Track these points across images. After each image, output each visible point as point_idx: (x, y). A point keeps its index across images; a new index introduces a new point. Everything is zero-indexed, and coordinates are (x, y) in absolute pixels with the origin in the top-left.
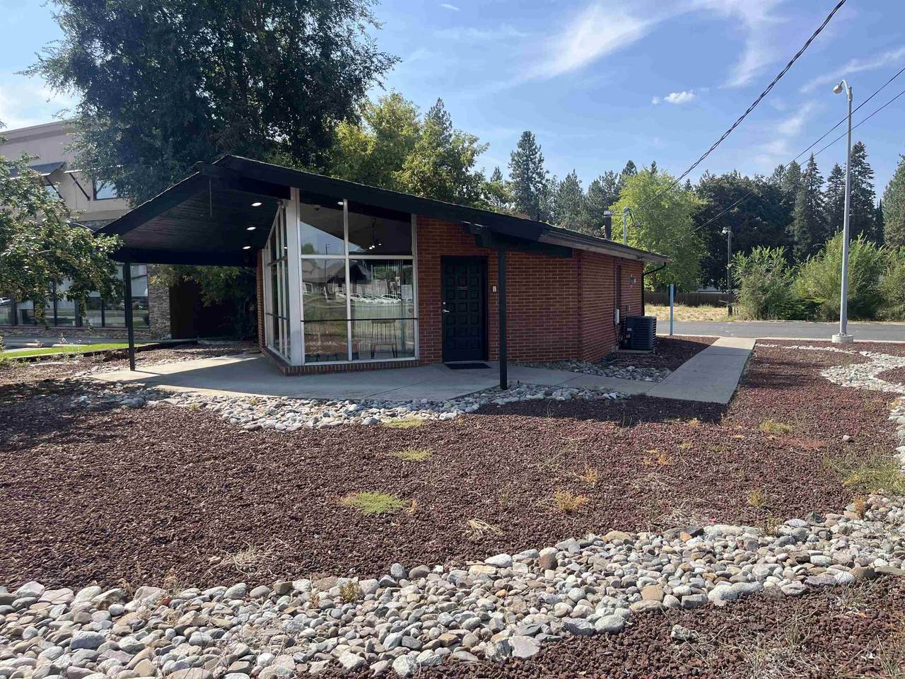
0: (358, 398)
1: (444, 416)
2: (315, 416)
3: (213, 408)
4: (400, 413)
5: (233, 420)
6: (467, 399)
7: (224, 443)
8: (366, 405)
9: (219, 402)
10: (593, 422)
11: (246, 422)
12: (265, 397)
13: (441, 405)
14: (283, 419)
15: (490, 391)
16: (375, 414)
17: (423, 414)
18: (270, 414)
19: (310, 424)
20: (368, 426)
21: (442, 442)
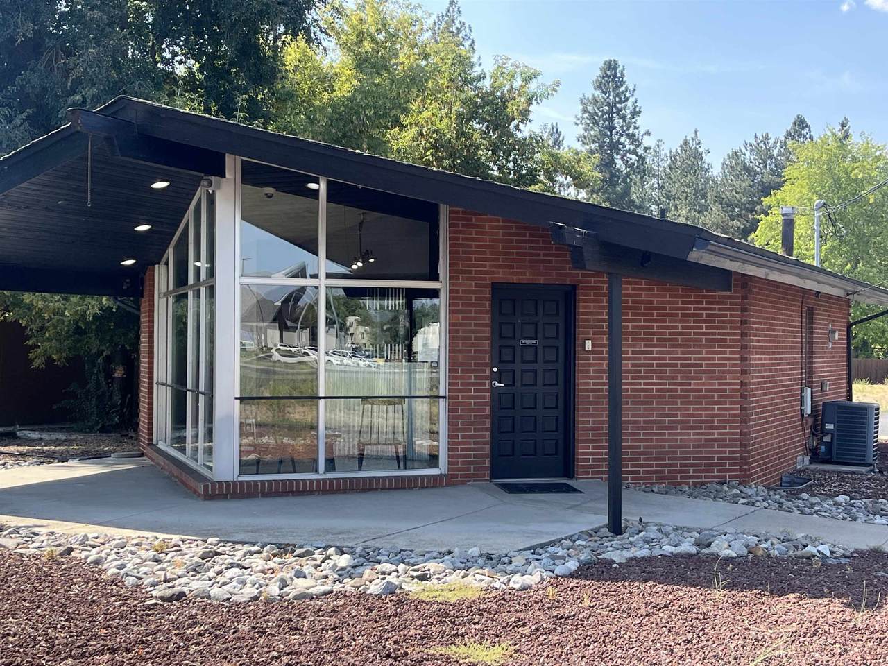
0: (350, 545)
1: (517, 581)
2: (279, 576)
3: (86, 558)
4: (434, 573)
5: (130, 581)
6: (550, 549)
7: (122, 622)
8: (368, 557)
9: (94, 547)
10: (801, 599)
11: (154, 585)
12: (175, 538)
13: (506, 560)
14: (221, 579)
15: (591, 536)
16: (389, 574)
17: (479, 577)
18: (196, 569)
19: (274, 590)
20: (379, 596)
21: (527, 631)
